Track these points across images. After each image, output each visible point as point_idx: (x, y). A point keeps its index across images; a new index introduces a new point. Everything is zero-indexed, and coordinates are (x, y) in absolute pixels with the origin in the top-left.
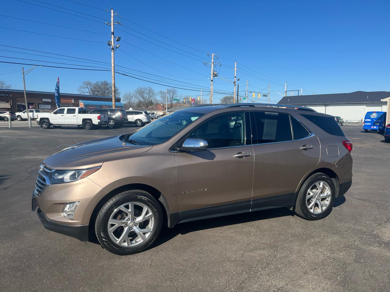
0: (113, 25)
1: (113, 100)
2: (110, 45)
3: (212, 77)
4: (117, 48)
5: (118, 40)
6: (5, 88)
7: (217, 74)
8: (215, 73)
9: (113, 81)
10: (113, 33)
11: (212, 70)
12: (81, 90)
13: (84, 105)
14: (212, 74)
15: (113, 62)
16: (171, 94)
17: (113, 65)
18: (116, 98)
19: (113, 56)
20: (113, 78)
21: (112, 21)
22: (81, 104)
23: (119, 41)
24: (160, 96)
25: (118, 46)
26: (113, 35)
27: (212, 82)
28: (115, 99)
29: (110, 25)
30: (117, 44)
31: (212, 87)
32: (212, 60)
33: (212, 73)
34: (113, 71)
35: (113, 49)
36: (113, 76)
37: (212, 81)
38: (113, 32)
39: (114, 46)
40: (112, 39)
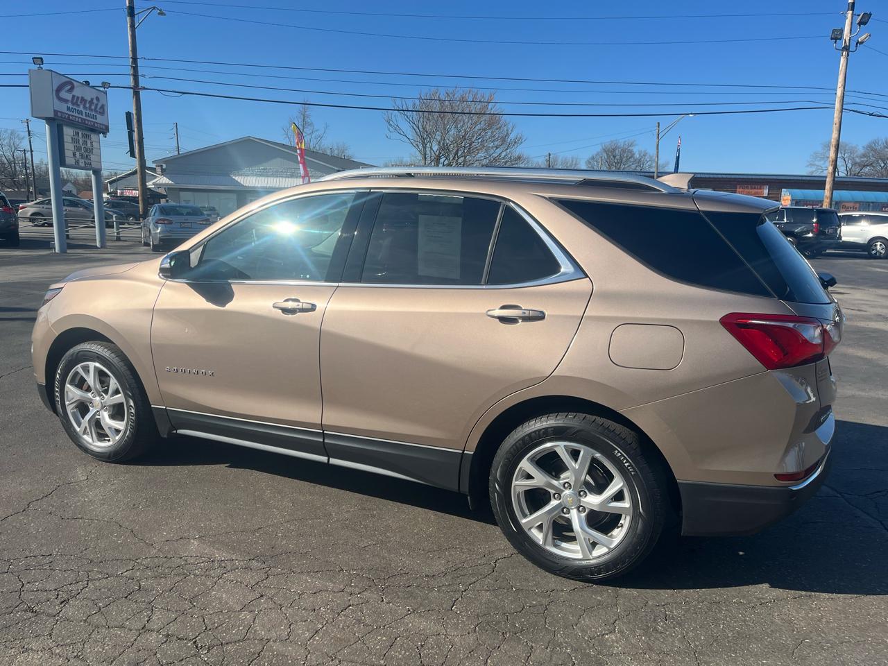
1: (828, 186)
2: (837, 35)
4: (861, 43)
5: (862, 23)
9: (835, 135)
10: (852, 6)
13: (792, 200)
15: (840, 84)
17: (839, 92)
18: (836, 179)
19: (844, 68)
20: (835, 127)
22: (785, 198)
23: (865, 23)
25: (864, 36)
26: (853, 10)
28: (834, 180)
30: (859, 35)
34: (839, 108)
35: (846, 48)
36: (836, 120)
39: (850, 40)
40: (848, 22)
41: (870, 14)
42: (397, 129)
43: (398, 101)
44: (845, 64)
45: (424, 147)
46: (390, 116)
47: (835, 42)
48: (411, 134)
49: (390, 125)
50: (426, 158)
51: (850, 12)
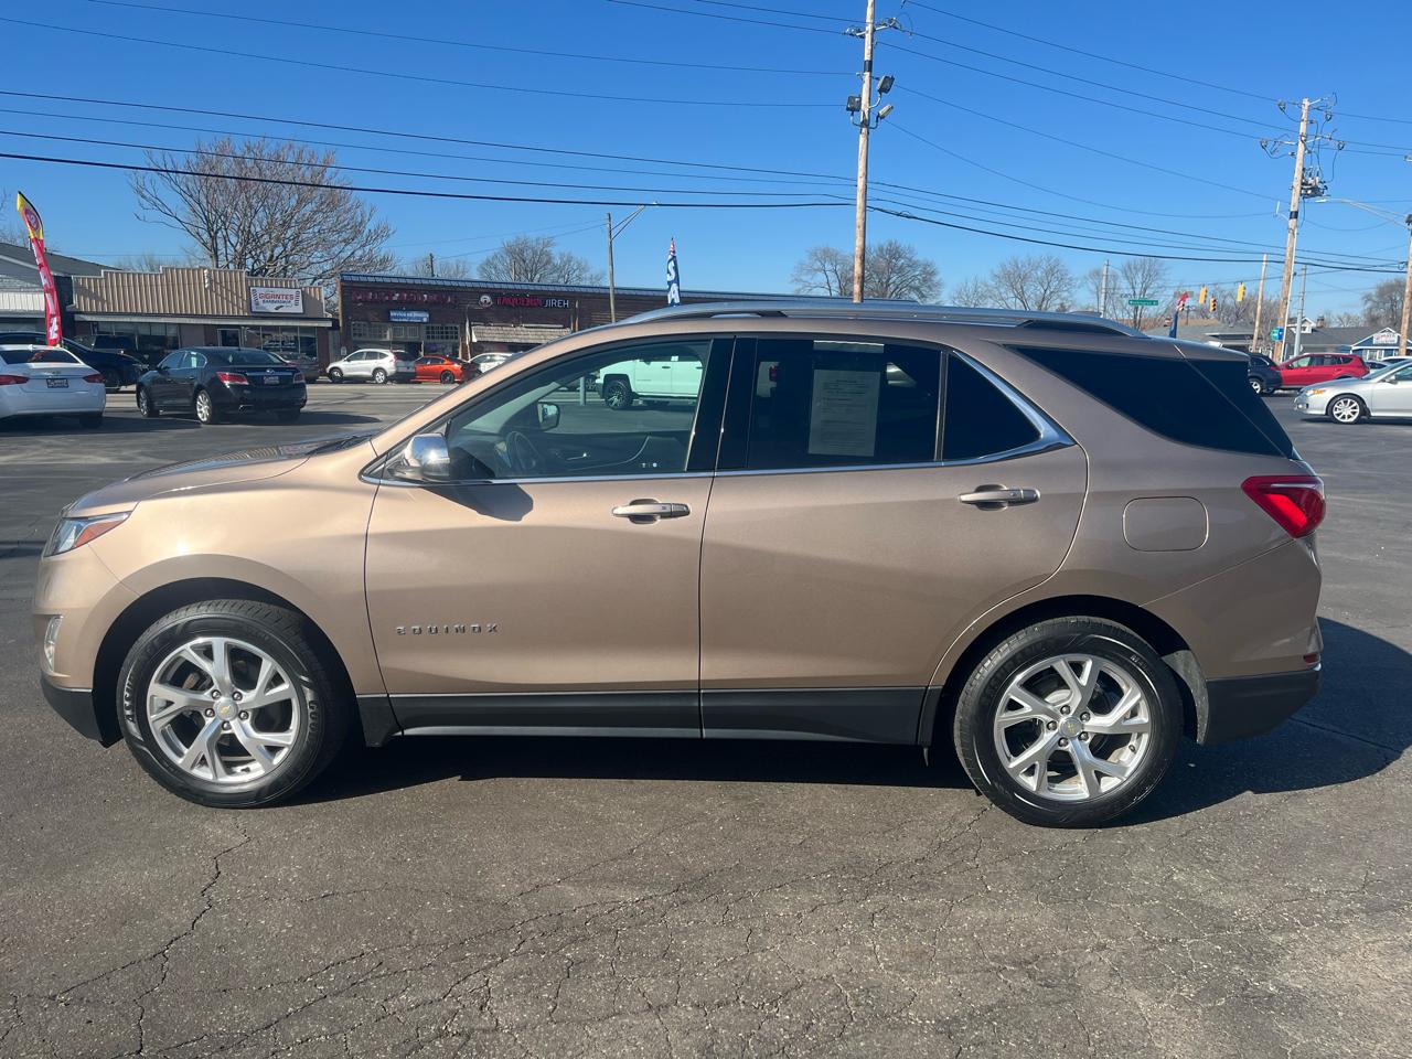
0: (872, 34)
2: (854, 108)
3: (1295, 198)
4: (883, 117)
5: (883, 90)
6: (588, 283)
7: (1320, 186)
8: (1310, 181)
9: (859, 242)
10: (869, 66)
11: (1298, 167)
12: (804, 278)
14: (1298, 188)
15: (861, 172)
16: (1139, 280)
17: (860, 183)
19: (864, 150)
20: (859, 231)
21: (868, 20)
23: (887, 91)
24: (1091, 291)
25: (885, 109)
26: (870, 70)
27: (1292, 223)
29: (863, 37)
30: (880, 106)
31: (1292, 242)
32: (1303, 128)
33: (1297, 184)
34: (862, 205)
35: (865, 124)
36: (859, 221)
37: (1295, 215)
38: (871, 62)
39: (869, 112)
40: (865, 87)
41: (893, 79)
42: (157, 204)
43: (157, 155)
44: (865, 146)
45: (214, 238)
46: (140, 180)
47: (852, 114)
48: (184, 213)
49: (143, 196)
50: (217, 256)
51: (867, 74)
